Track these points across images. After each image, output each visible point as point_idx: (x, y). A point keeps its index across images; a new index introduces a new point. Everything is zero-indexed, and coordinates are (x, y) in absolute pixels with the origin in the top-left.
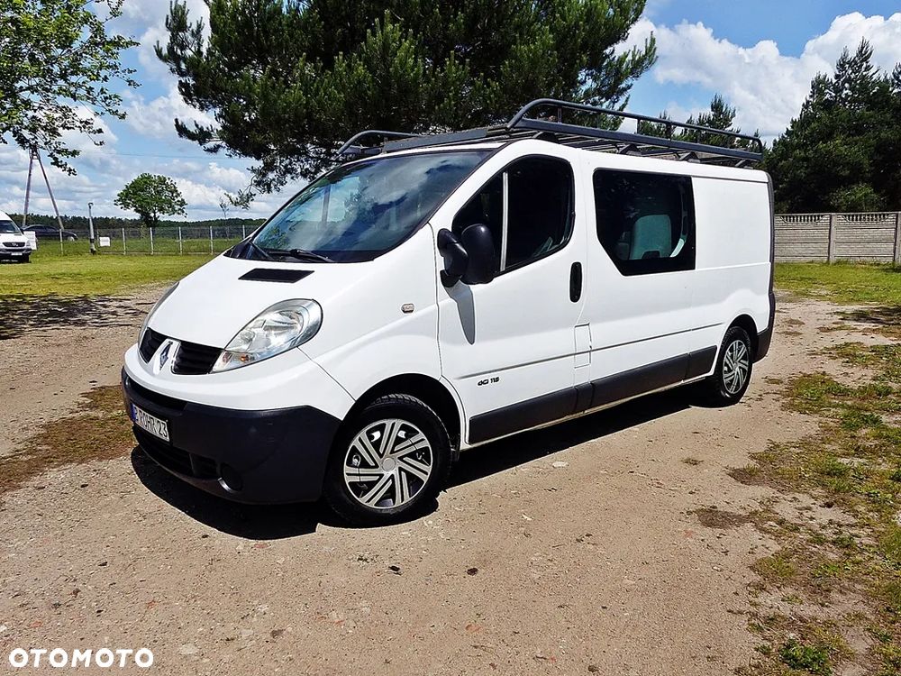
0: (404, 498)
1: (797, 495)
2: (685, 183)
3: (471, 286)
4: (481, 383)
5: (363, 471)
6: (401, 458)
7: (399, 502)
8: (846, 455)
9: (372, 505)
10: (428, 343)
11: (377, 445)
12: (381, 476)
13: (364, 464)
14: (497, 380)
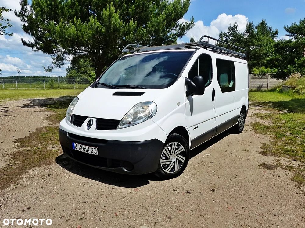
0: (177, 168)
1: (284, 158)
2: (232, 63)
3: (192, 96)
4: (194, 129)
5: (166, 161)
6: (177, 155)
7: (176, 170)
8: (285, 146)
9: (168, 172)
10: (182, 116)
11: (170, 151)
12: (171, 162)
13: (166, 158)
14: (197, 127)
